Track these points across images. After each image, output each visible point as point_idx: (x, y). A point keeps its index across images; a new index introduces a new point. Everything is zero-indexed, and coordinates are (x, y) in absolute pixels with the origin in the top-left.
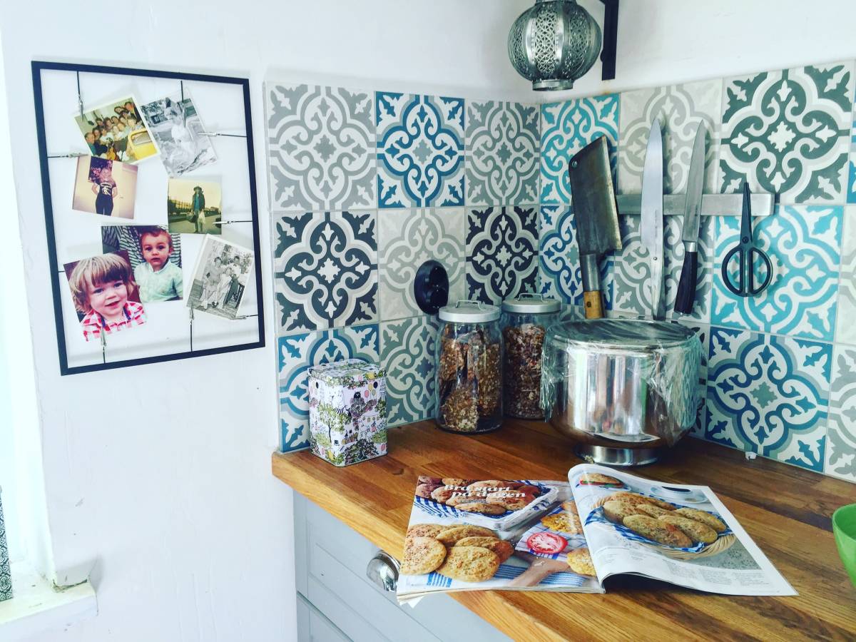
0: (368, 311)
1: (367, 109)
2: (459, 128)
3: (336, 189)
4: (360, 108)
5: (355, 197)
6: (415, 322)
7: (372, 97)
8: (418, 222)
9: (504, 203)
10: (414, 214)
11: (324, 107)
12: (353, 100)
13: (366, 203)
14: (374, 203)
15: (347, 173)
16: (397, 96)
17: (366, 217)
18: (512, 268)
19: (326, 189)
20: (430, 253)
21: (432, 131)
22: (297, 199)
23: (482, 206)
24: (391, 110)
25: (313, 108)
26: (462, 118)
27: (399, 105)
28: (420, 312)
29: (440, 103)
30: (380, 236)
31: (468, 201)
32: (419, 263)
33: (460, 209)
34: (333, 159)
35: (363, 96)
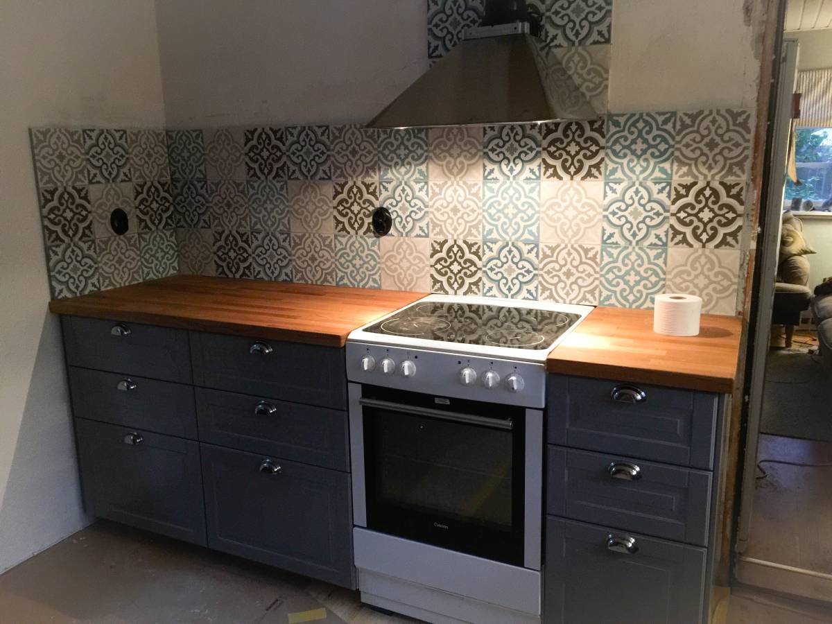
0: (89, 233)
1: (79, 137)
2: (125, 144)
3: (68, 175)
4: (76, 137)
5: (77, 179)
6: (113, 238)
7: (81, 132)
8: (109, 190)
9: (152, 179)
10: (107, 186)
11: (59, 138)
12: (72, 134)
13: (82, 182)
14: (86, 182)
15: (72, 168)
16: (93, 130)
17: (84, 188)
18: (160, 211)
19: (63, 176)
20: (117, 205)
21: (112, 146)
22: (50, 181)
23: (141, 181)
24: (90, 137)
25: (54, 139)
26: (126, 139)
27: (94, 135)
28: (115, 234)
29: (114, 133)
30: (91, 197)
31: (134, 180)
32: (112, 210)
33: (130, 183)
34: (65, 161)
35: (76, 132)
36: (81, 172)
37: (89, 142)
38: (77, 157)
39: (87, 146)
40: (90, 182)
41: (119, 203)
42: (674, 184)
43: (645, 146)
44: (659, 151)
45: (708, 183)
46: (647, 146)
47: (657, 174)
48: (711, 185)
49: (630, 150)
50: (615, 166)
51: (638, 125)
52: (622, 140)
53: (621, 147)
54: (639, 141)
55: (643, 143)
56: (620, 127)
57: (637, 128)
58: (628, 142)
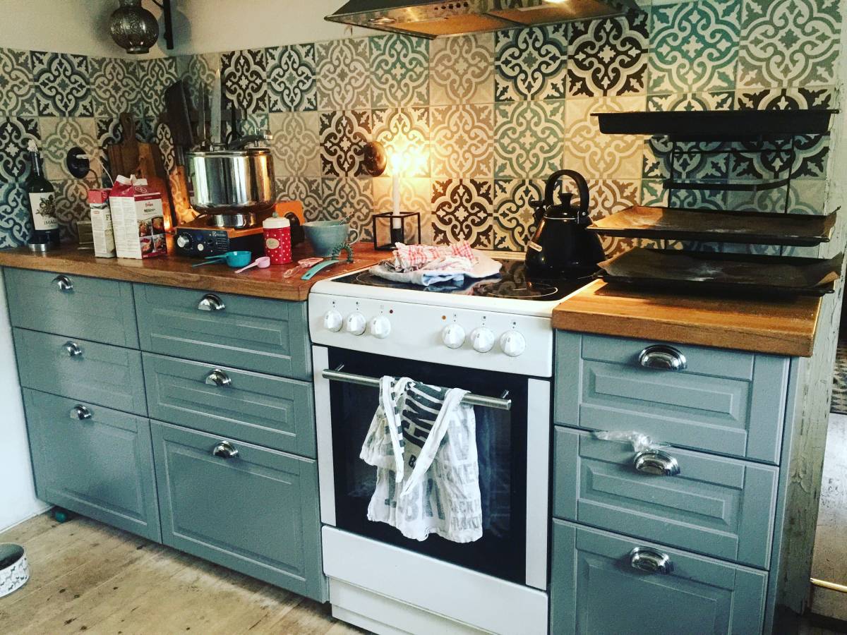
1: (26, 60)
2: (85, 72)
3: (12, 104)
4: (22, 60)
5: (23, 109)
6: (70, 182)
7: (28, 54)
8: (65, 125)
10: (62, 120)
12: (17, 56)
13: (31, 112)
14: (36, 113)
15: (17, 96)
16: (44, 53)
17: (32, 120)
19: (5, 104)
21: (68, 74)
23: (105, 117)
24: (41, 62)
26: (87, 66)
27: (45, 59)
28: (73, 177)
29: (72, 58)
30: (41, 131)
31: (97, 115)
33: (92, 119)
34: (8, 87)
35: (23, 53)
36: (29, 101)
37: (39, 67)
38: (23, 83)
39: (36, 71)
40: (41, 114)
41: (77, 140)
42: (738, 95)
43: (700, 46)
44: (719, 51)
45: (784, 91)
46: (702, 46)
47: (716, 82)
48: (787, 94)
49: (681, 51)
50: (661, 74)
51: (690, 17)
52: (670, 40)
53: (669, 49)
54: (693, 39)
55: (697, 42)
56: (668, 22)
57: (689, 21)
58: (678, 42)
